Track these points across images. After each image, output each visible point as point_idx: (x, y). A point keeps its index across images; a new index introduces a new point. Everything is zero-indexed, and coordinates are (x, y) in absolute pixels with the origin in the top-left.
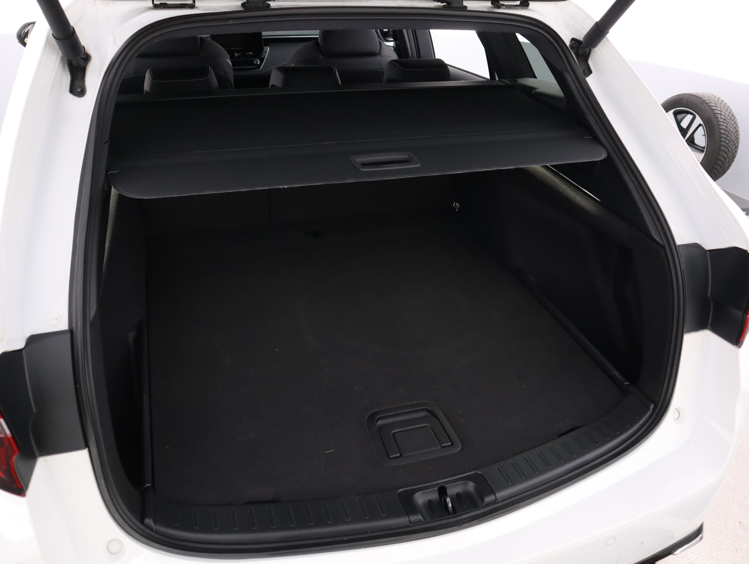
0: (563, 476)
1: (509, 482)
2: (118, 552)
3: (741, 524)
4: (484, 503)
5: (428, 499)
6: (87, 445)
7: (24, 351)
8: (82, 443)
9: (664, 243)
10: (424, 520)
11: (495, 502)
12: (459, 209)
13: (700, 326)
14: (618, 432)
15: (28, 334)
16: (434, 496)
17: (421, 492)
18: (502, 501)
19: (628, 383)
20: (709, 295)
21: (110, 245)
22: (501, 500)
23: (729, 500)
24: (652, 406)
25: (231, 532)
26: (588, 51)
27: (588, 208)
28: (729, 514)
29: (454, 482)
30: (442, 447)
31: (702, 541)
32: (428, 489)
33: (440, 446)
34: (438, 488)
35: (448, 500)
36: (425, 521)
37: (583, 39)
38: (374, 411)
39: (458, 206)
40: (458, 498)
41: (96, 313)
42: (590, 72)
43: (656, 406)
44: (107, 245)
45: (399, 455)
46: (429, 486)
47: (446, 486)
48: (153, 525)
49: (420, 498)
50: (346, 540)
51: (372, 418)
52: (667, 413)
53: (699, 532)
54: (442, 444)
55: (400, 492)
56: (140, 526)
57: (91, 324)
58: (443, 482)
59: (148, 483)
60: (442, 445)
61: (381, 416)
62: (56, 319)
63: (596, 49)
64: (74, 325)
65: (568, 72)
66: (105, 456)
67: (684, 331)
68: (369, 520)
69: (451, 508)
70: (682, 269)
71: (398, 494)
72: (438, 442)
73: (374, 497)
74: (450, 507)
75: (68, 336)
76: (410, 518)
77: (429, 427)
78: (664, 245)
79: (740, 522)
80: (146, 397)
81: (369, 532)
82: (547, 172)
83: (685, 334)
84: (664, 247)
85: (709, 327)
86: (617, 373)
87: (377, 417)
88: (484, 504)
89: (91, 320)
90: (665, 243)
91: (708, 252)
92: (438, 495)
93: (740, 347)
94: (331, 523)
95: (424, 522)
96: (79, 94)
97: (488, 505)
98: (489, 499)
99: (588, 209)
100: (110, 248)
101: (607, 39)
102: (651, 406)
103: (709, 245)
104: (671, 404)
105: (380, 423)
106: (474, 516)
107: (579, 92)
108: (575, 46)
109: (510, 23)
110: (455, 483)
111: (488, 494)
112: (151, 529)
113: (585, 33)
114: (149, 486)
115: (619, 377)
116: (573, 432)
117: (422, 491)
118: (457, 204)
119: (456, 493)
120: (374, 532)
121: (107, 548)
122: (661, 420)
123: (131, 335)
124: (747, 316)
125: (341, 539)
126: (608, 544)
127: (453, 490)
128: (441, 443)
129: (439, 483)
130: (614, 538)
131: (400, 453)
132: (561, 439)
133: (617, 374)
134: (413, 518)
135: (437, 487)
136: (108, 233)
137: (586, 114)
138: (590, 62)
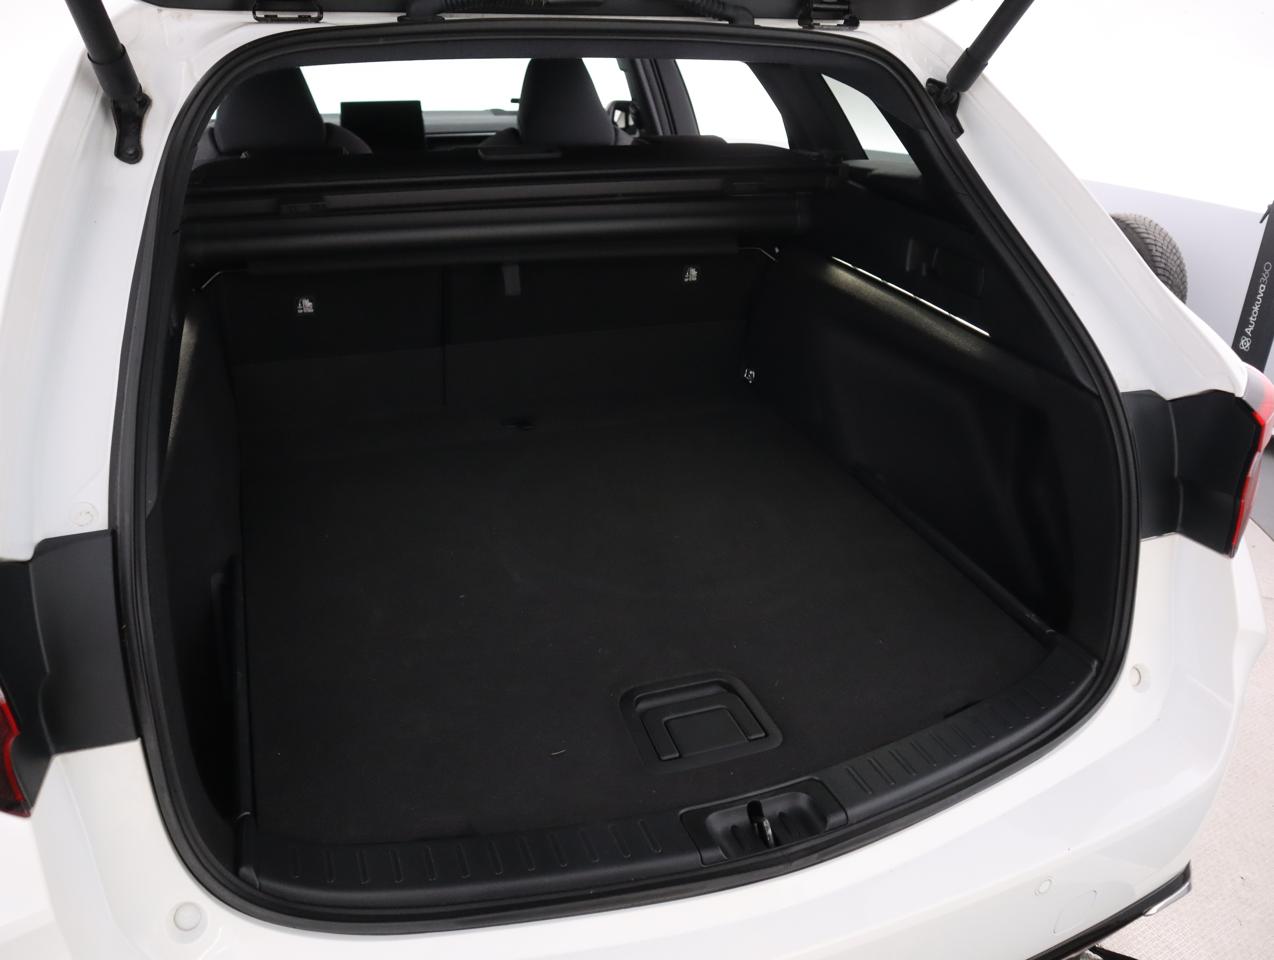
0: (958, 779)
1: (867, 791)
2: (193, 928)
3: (1245, 880)
4: (828, 826)
5: (731, 825)
6: (139, 734)
7: (31, 565)
8: (131, 729)
9: (1098, 392)
10: (726, 858)
11: (847, 823)
12: (755, 380)
13: (1163, 527)
14: (1043, 706)
15: (39, 538)
16: (740, 818)
17: (718, 812)
18: (858, 822)
19: (1053, 631)
20: (1176, 475)
21: (179, 415)
22: (855, 820)
23: (1221, 842)
24: (1096, 663)
25: (392, 886)
26: (956, 97)
27: (968, 349)
28: (1223, 866)
29: (772, 796)
30: (750, 740)
31: (1192, 891)
32: (729, 807)
33: (746, 739)
34: (746, 805)
35: (766, 823)
36: (728, 860)
37: (948, 77)
38: (632, 687)
39: (752, 375)
40: (780, 821)
41: (156, 505)
42: (961, 131)
43: (1101, 663)
44: (175, 414)
45: (677, 755)
46: (731, 802)
47: (761, 801)
48: (255, 877)
49: (718, 823)
50: (592, 894)
51: (628, 700)
52: (1120, 674)
53: (1184, 877)
54: (750, 735)
55: (683, 814)
56: (232, 878)
57: (147, 521)
58: (755, 796)
59: (246, 811)
60: (749, 738)
61: (643, 695)
62: (88, 513)
63: (967, 93)
64: (118, 523)
65: (927, 129)
66: (171, 752)
67: (1140, 536)
68: (632, 860)
69: (771, 836)
70: (1131, 430)
71: (679, 817)
72: (743, 734)
73: (639, 823)
74: (769, 835)
75: (108, 540)
76: (702, 854)
77: (725, 709)
78: (1100, 395)
79: (1242, 878)
80: (240, 675)
81: (633, 879)
82: (897, 300)
83: (1142, 540)
84: (1099, 397)
85: (1179, 528)
86: (1033, 615)
87: (637, 697)
88: (827, 829)
89: (148, 514)
90: (1099, 389)
91: (1170, 404)
92: (748, 817)
93: (1232, 556)
94: (566, 867)
95: (727, 862)
96: (131, 157)
97: (834, 829)
98: (835, 819)
99: (970, 352)
100: (181, 419)
101: (984, 78)
102: (1094, 664)
103: (1171, 391)
104: (1125, 658)
105: (642, 706)
106: (812, 847)
107: (946, 159)
108: (934, 91)
109: (831, 49)
110: (777, 797)
111: (834, 812)
112: (252, 885)
113: (948, 70)
114: (247, 815)
115: (1036, 621)
116: (969, 709)
117: (723, 811)
118: (751, 372)
119: (778, 814)
120: (642, 880)
121: (174, 918)
122: (1113, 685)
123: (216, 580)
124: (1241, 501)
125: (586, 892)
126: (1039, 893)
127: (773, 807)
128: (747, 734)
129: (752, 796)
130: (1049, 882)
131: (679, 752)
132: (950, 721)
133: (1032, 617)
134: (709, 855)
135: (746, 803)
136: (174, 409)
137: (959, 193)
138: (959, 116)
